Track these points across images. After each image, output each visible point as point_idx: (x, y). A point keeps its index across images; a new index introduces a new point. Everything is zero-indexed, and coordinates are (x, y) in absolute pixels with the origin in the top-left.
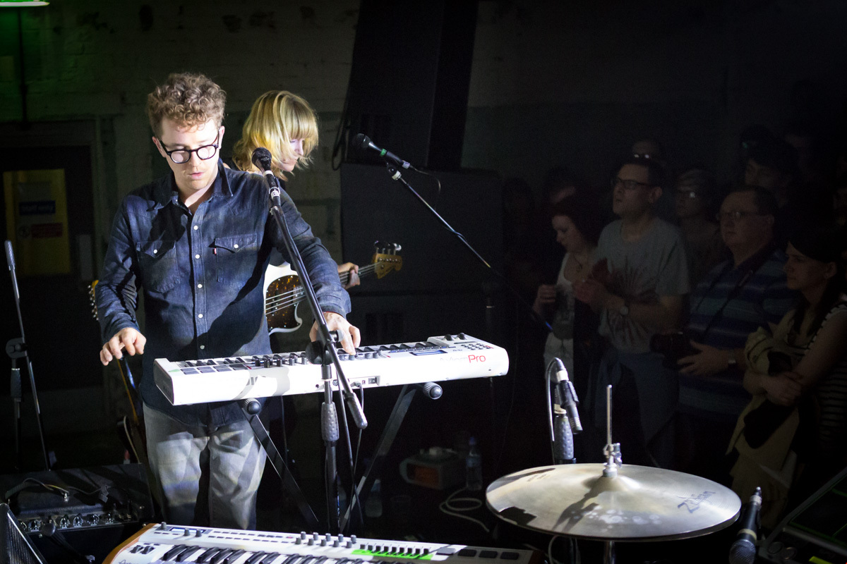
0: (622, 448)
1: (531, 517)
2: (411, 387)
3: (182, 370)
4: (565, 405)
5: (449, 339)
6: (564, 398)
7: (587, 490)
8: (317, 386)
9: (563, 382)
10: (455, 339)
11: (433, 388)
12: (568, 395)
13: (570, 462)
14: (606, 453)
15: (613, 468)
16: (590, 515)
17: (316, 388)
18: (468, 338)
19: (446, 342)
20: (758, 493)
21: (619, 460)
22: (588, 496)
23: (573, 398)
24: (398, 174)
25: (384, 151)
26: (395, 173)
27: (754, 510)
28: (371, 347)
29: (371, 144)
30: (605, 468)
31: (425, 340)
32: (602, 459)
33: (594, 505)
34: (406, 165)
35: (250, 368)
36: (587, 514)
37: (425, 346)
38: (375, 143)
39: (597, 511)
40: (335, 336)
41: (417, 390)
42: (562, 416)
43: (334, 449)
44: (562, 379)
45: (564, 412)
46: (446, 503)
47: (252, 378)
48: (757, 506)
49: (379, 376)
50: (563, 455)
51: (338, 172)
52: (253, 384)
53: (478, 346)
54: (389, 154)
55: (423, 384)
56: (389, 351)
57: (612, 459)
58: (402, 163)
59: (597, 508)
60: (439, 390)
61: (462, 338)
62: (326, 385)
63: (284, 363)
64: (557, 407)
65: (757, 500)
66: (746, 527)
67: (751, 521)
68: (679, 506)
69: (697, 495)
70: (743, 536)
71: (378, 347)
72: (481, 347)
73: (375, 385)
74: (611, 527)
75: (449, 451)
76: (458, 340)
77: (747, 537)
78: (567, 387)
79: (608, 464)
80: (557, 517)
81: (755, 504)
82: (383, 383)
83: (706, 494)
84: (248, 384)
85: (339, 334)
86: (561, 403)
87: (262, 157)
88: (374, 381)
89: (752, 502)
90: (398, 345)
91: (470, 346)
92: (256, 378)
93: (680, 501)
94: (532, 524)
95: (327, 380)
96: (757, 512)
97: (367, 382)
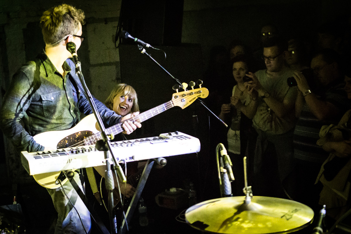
0: (252, 189)
1: (207, 226)
2: (151, 160)
3: (34, 157)
4: (226, 167)
5: (170, 135)
6: (225, 164)
7: (236, 211)
8: (103, 162)
9: (224, 156)
10: (173, 134)
11: (162, 160)
12: (227, 162)
13: (229, 196)
14: (245, 191)
15: (249, 199)
16: (236, 224)
17: (103, 163)
18: (180, 134)
19: (169, 136)
20: (324, 208)
21: (251, 195)
22: (236, 214)
23: (229, 164)
24: (144, 51)
25: (136, 39)
26: (142, 50)
27: (322, 217)
28: (130, 141)
29: (129, 36)
30: (244, 199)
31: (158, 136)
32: (243, 194)
33: (238, 218)
34: (148, 45)
35: (68, 154)
36: (234, 223)
37: (158, 139)
38: (131, 35)
39: (240, 221)
40: (110, 137)
41: (155, 161)
42: (224, 173)
43: (112, 194)
44: (224, 154)
45: (225, 171)
46: (179, 216)
47: (69, 160)
48: (323, 215)
49: (134, 156)
50: (226, 193)
51: (118, 50)
52: (70, 162)
53: (185, 138)
54: (139, 40)
55: (157, 159)
56: (140, 142)
57: (248, 194)
58: (146, 45)
59: (240, 220)
60: (165, 161)
61: (177, 134)
62: (107, 161)
63: (85, 151)
64: (222, 168)
65: (323, 212)
66: (317, 226)
67: (320, 223)
68: (282, 217)
69: (291, 211)
70: (316, 231)
71: (134, 140)
72: (186, 138)
73: (132, 160)
74: (246, 229)
75: (181, 189)
76: (175, 135)
77: (318, 231)
78: (226, 158)
79: (246, 197)
80: (220, 225)
81: (322, 214)
82: (137, 159)
83: (296, 211)
84: (67, 163)
85: (111, 135)
86: (223, 166)
87: (71, 46)
88: (132, 158)
89: (321, 213)
90: (144, 139)
91: (181, 138)
92: (72, 159)
93: (282, 215)
94: (207, 229)
95: (107, 159)
96: (323, 218)
97: (128, 159)
